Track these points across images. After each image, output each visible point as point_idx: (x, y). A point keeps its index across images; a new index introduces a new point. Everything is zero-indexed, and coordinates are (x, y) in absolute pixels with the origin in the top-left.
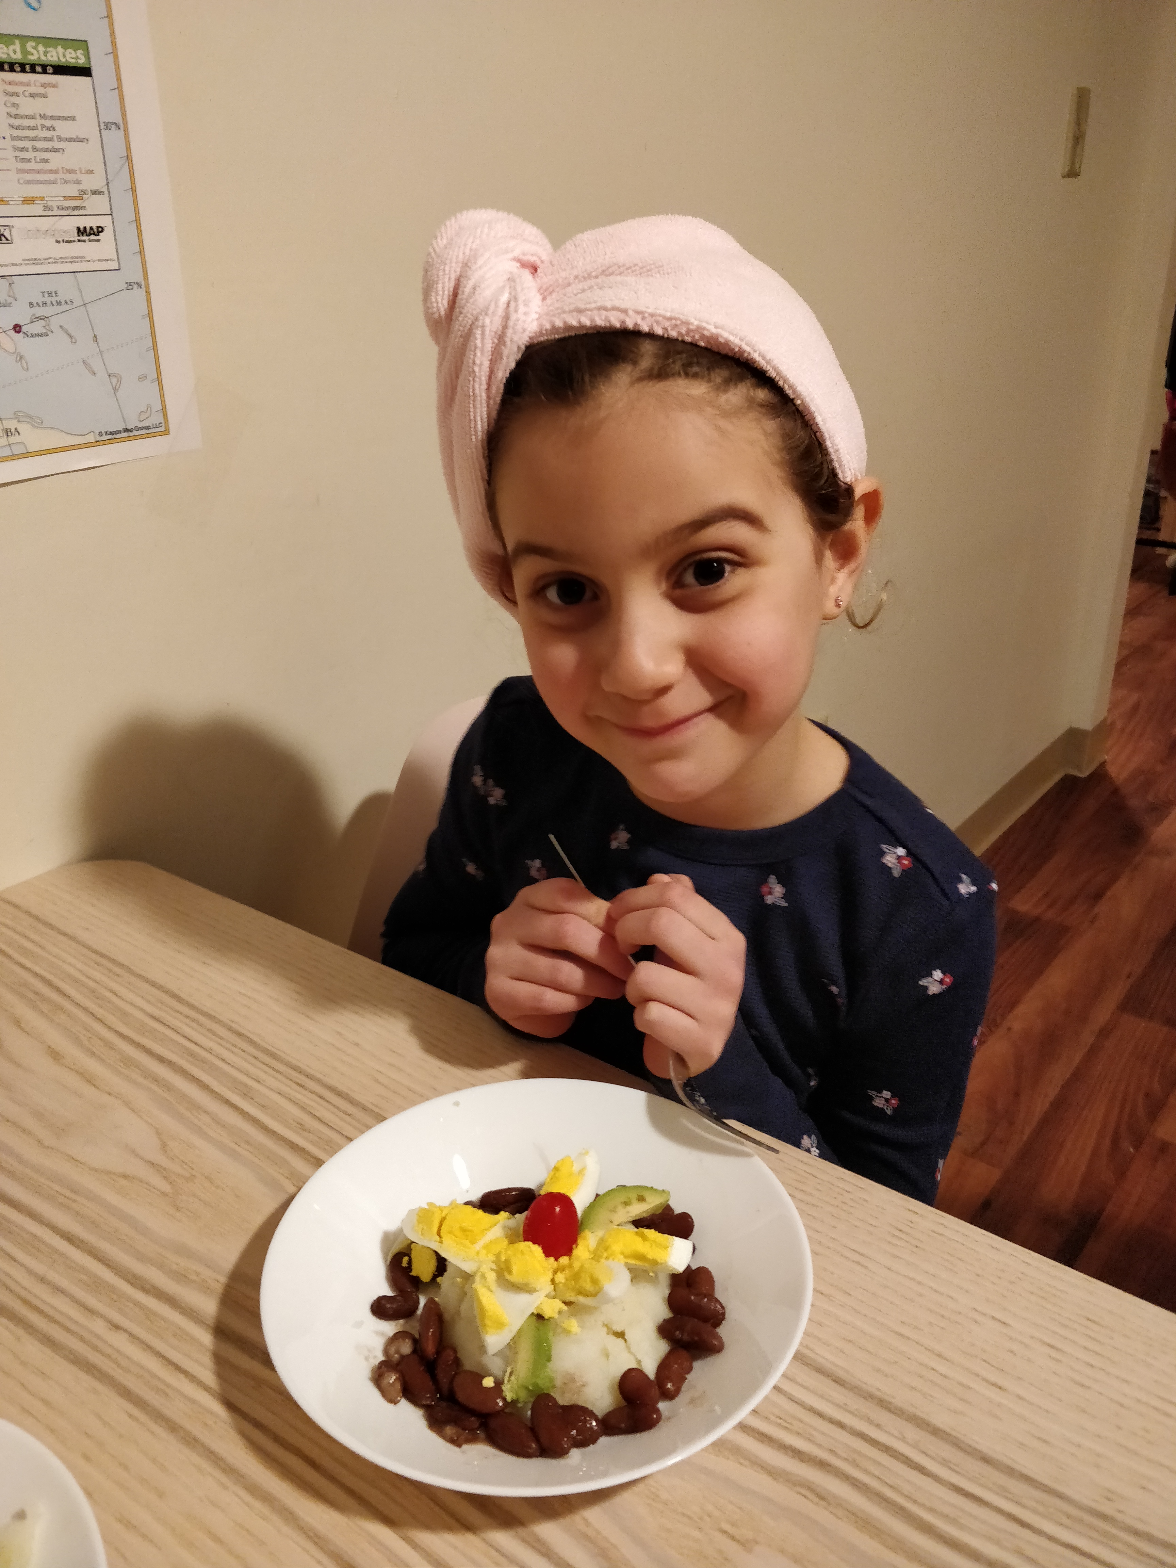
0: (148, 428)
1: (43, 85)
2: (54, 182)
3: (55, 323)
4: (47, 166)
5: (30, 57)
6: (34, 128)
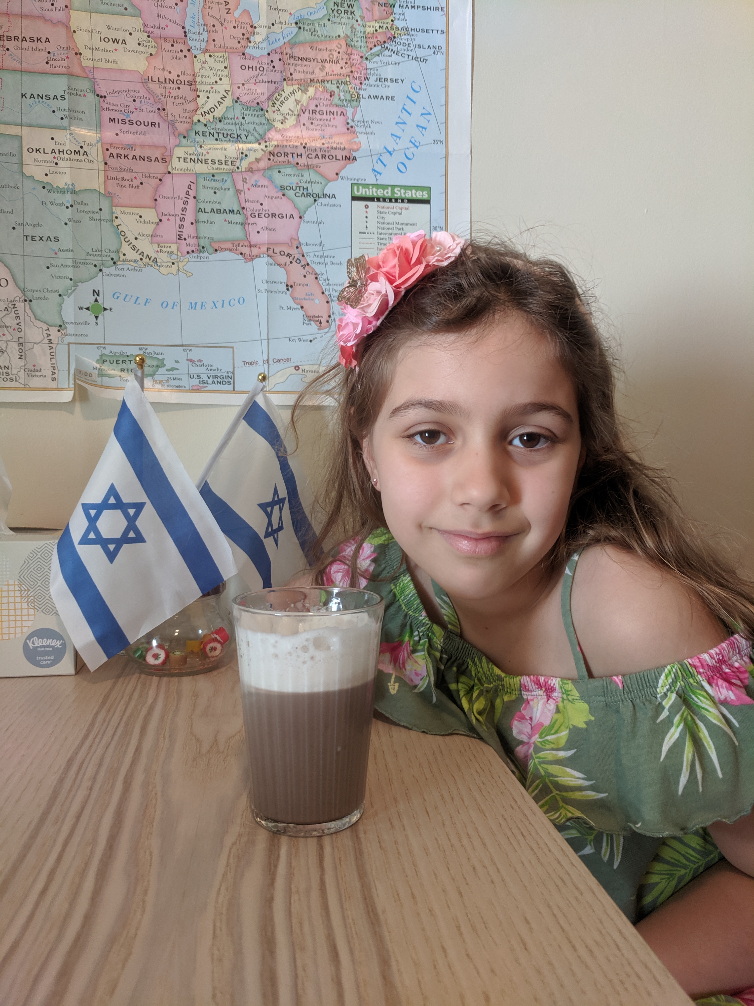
1: (401, 209)
6: (392, 229)
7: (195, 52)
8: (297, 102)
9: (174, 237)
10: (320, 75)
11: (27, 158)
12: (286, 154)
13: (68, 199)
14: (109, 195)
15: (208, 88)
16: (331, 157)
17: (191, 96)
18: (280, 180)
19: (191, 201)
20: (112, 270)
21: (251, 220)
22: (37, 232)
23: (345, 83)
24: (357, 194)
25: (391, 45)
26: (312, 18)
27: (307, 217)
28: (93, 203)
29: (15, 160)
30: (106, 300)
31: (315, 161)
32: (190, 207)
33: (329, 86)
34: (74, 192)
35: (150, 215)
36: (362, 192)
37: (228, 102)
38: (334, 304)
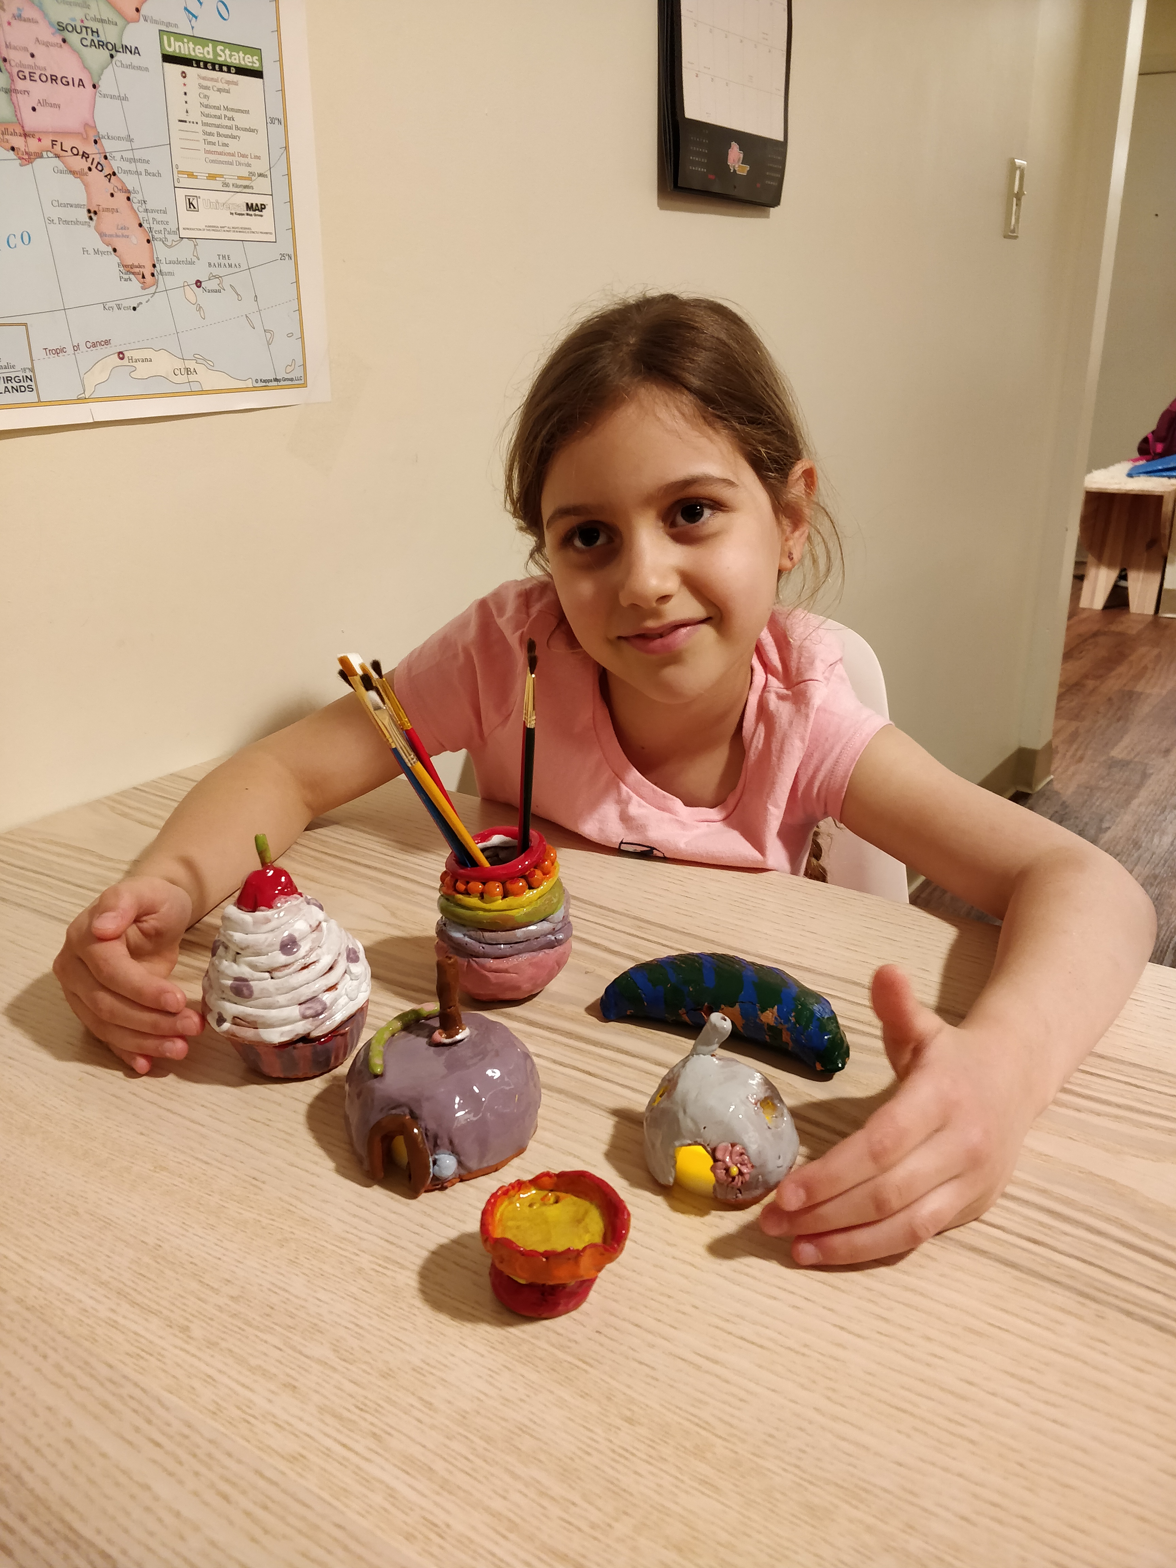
0: (292, 380)
1: (228, 82)
2: (231, 164)
3: (226, 282)
4: (227, 150)
5: (219, 58)
6: (219, 118)
18: (55, 10)
21: (20, 85)
24: (170, 50)
27: (103, 87)
36: (175, 48)
38: (157, 245)
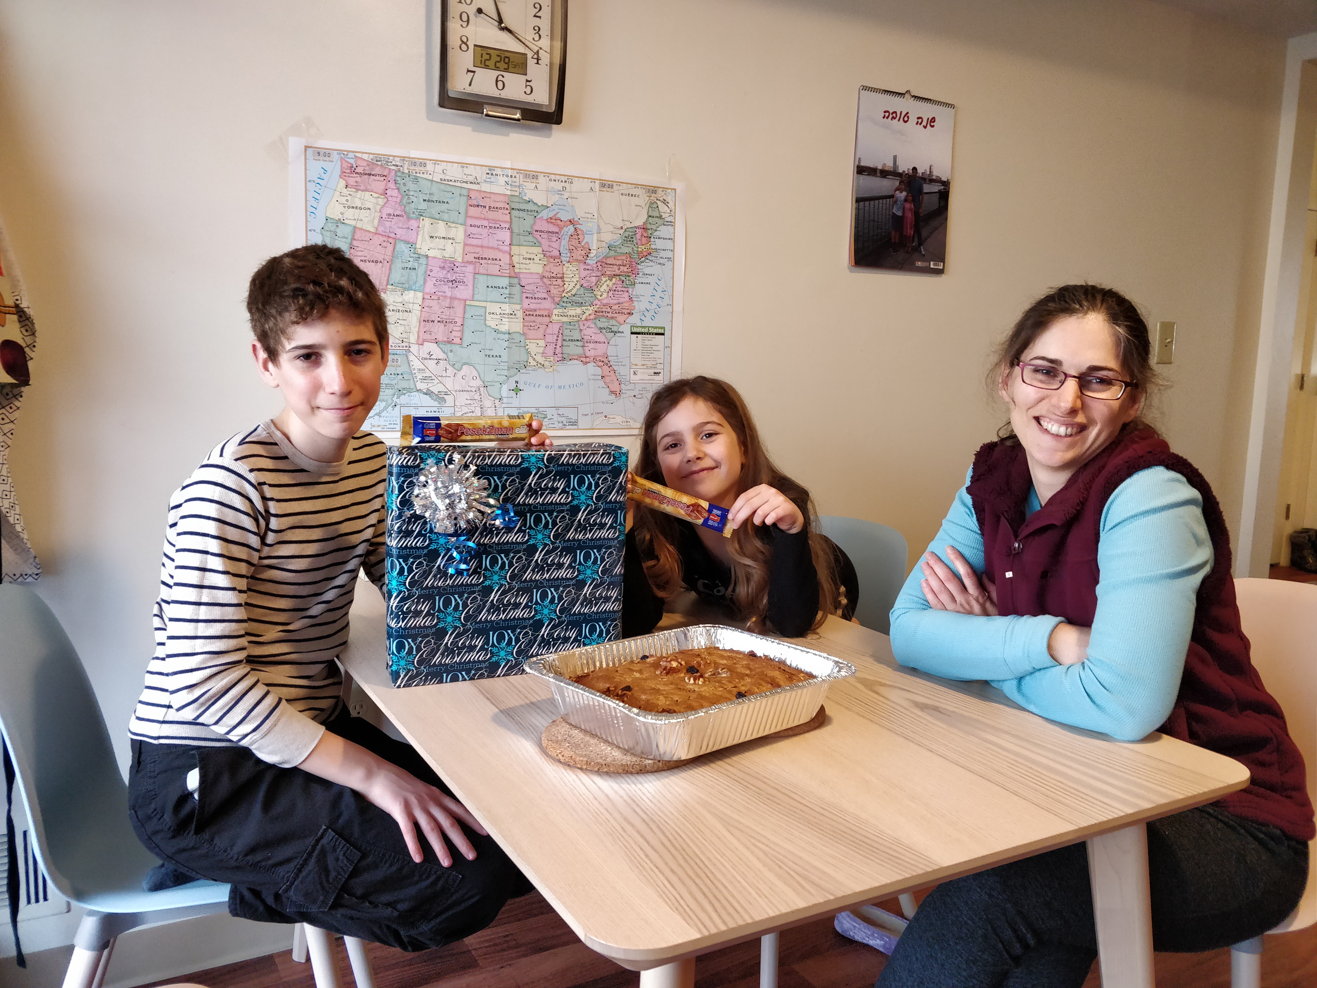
1: (652, 338)
2: (650, 361)
3: (644, 395)
4: (649, 357)
5: (650, 331)
6: (648, 348)
7: (564, 263)
8: (608, 286)
9: (552, 354)
10: (618, 272)
11: (488, 317)
12: (602, 312)
13: (507, 336)
14: (524, 334)
15: (569, 280)
16: (622, 313)
17: (562, 284)
18: (600, 325)
19: (560, 335)
20: (524, 371)
21: (586, 345)
22: (491, 353)
23: (629, 276)
24: (633, 331)
25: (649, 257)
26: (615, 244)
27: (611, 343)
28: (517, 338)
29: (482, 318)
30: (521, 386)
31: (615, 315)
32: (560, 339)
33: (621, 277)
34: (509, 334)
35: (542, 343)
36: (635, 330)
37: (578, 286)
38: (622, 385)
